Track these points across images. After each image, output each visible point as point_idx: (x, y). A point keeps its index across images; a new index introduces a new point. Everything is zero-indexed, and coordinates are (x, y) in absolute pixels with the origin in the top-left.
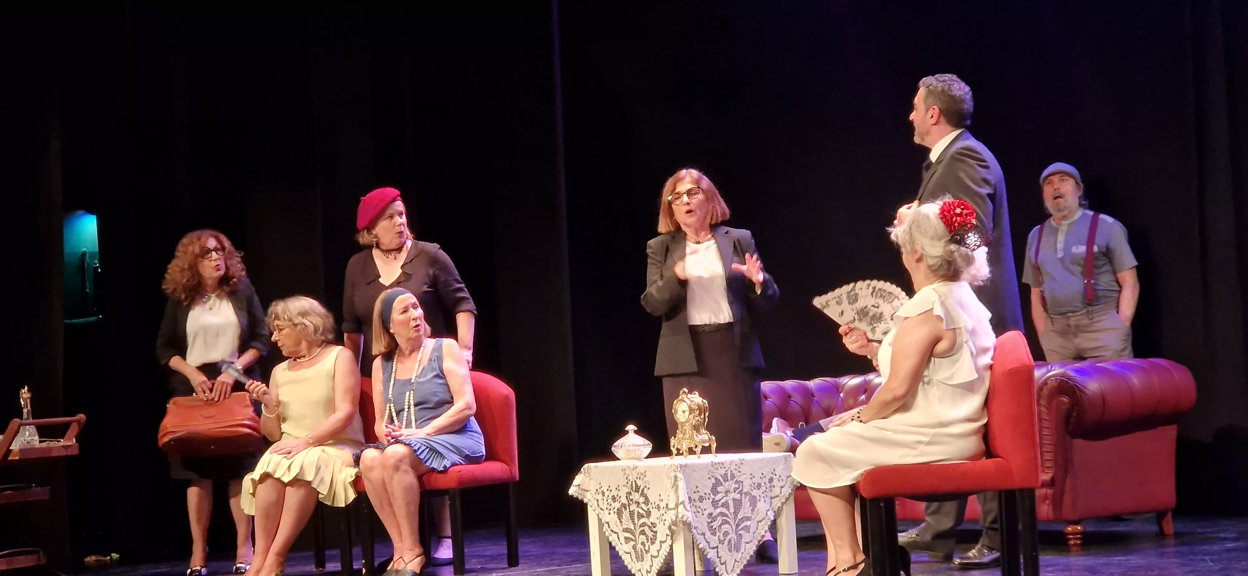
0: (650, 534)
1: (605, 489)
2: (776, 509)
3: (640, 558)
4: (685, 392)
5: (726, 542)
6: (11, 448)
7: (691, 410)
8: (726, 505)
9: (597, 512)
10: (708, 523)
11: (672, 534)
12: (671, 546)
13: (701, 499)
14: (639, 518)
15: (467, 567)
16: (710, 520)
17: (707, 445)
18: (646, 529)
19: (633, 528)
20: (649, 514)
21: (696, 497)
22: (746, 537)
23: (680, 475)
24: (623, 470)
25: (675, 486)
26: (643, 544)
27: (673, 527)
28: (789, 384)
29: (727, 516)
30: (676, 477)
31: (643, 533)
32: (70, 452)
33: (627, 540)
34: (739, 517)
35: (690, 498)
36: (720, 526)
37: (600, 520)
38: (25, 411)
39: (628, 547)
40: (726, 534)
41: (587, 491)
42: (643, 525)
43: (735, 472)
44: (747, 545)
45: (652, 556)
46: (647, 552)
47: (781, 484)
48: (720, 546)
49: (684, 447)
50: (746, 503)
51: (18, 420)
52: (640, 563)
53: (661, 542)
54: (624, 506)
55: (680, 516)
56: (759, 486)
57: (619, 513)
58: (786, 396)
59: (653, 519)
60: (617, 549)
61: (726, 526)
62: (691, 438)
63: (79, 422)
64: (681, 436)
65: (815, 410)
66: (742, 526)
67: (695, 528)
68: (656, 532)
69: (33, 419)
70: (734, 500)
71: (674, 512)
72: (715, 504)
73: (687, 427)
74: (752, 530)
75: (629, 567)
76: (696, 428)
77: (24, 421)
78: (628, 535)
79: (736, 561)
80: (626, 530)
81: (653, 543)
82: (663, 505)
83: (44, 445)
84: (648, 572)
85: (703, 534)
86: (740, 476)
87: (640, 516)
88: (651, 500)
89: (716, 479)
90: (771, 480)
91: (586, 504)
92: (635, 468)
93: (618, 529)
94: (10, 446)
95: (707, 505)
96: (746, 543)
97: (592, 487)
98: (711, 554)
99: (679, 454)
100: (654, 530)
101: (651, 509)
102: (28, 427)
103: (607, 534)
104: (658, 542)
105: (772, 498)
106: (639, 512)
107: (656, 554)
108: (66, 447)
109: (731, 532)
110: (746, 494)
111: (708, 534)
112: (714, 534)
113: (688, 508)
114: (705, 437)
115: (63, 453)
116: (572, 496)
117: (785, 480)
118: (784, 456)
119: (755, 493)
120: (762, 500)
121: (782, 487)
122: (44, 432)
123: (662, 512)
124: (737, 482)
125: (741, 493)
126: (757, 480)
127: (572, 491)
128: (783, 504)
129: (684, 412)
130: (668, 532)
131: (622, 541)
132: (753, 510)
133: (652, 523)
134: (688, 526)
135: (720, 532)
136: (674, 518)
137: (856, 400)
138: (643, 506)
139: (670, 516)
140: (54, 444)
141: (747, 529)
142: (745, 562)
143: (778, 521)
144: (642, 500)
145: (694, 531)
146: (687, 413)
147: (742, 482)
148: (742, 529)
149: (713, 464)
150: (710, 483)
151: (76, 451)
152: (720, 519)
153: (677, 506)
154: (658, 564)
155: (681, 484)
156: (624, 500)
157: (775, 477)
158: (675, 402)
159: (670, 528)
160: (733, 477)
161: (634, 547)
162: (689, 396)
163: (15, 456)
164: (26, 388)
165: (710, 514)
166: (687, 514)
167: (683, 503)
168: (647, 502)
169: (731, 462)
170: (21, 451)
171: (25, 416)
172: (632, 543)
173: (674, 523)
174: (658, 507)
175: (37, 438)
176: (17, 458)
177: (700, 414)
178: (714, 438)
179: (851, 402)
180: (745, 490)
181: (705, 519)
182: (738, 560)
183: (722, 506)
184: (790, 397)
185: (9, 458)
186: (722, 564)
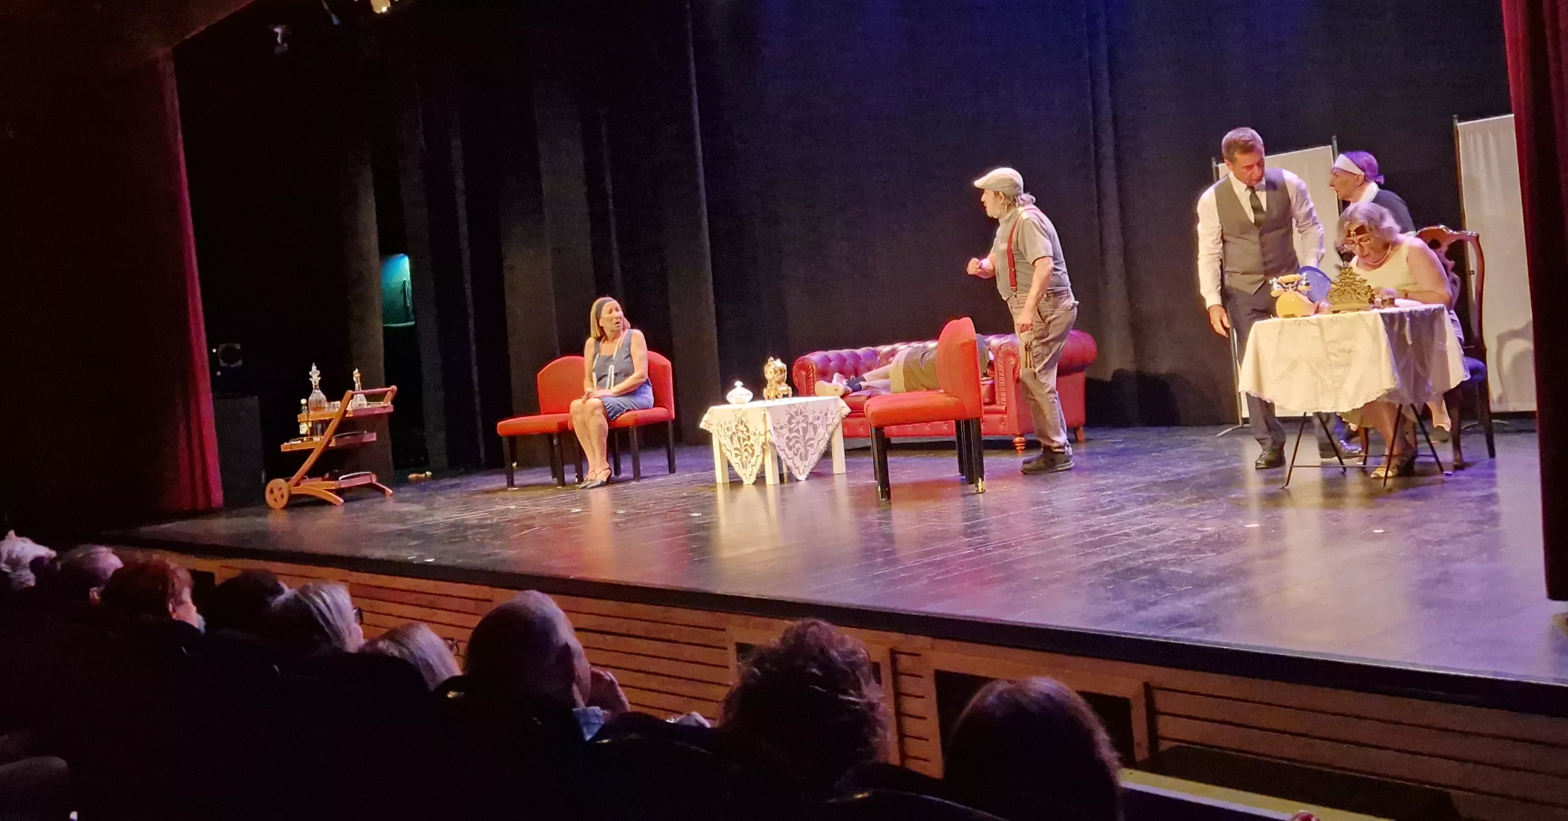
0: (750, 451)
1: (722, 423)
2: (830, 432)
3: (744, 466)
4: (771, 361)
5: (799, 455)
6: (347, 409)
7: (775, 372)
8: (798, 431)
9: (718, 438)
10: (787, 443)
11: (764, 451)
12: (763, 459)
13: (782, 428)
14: (743, 442)
15: (642, 475)
16: (787, 441)
17: (786, 393)
18: (748, 448)
19: (739, 447)
20: (749, 437)
21: (778, 426)
22: (811, 451)
23: (767, 413)
24: (734, 411)
25: (765, 420)
26: (746, 457)
27: (765, 447)
28: (845, 352)
29: (799, 438)
30: (765, 415)
31: (746, 450)
32: (387, 411)
33: (736, 455)
34: (807, 438)
35: (774, 428)
36: (794, 445)
37: (720, 443)
38: (357, 385)
39: (737, 460)
40: (799, 449)
41: (711, 425)
42: (746, 445)
43: (803, 410)
44: (812, 456)
45: (752, 465)
46: (749, 462)
47: (833, 416)
48: (795, 457)
49: (772, 394)
50: (811, 429)
51: (351, 391)
52: (744, 470)
53: (757, 456)
54: (734, 433)
55: (768, 439)
56: (819, 418)
57: (731, 438)
58: (842, 359)
59: (751, 442)
60: (731, 461)
61: (799, 444)
62: (776, 389)
63: (392, 391)
64: (770, 388)
65: (861, 368)
66: (809, 443)
67: (779, 446)
68: (753, 450)
69: (363, 389)
70: (803, 428)
71: (764, 437)
72: (790, 430)
73: (773, 383)
74: (815, 445)
75: (738, 473)
76: (779, 383)
77: (356, 392)
78: (737, 452)
79: (805, 466)
80: (736, 449)
81: (752, 456)
82: (757, 432)
83: (369, 406)
84: (750, 475)
85: (784, 450)
86: (806, 412)
87: (744, 440)
88: (750, 430)
89: (791, 415)
90: (826, 414)
91: (711, 434)
92: (740, 409)
93: (731, 448)
94: (346, 407)
95: (785, 431)
96: (812, 454)
97: (715, 422)
98: (790, 463)
99: (769, 398)
100: (753, 448)
101: (751, 436)
102: (359, 395)
103: (724, 452)
104: (755, 456)
105: (827, 425)
106: (743, 438)
107: (754, 464)
108: (384, 407)
109: (801, 448)
110: (811, 423)
111: (787, 450)
112: (790, 449)
113: (773, 434)
114: (785, 388)
115: (382, 411)
116: (702, 429)
117: (835, 413)
118: (835, 399)
119: (816, 422)
120: (821, 427)
121: (833, 418)
122: (370, 398)
123: (757, 437)
124: (804, 416)
125: (807, 423)
126: (817, 414)
127: (702, 425)
128: (835, 429)
129: (771, 373)
130: (761, 450)
131: (734, 455)
132: (815, 434)
133: (752, 445)
134: (773, 445)
135: (794, 447)
136: (764, 441)
137: (887, 360)
138: (746, 433)
139: (762, 439)
140: (375, 405)
141: (811, 445)
142: (812, 467)
143: (832, 440)
144: (745, 430)
145: (777, 448)
146: (773, 373)
147: (807, 416)
148: (809, 446)
149: (789, 406)
150: (787, 418)
151: (392, 410)
152: (794, 441)
153: (766, 433)
154: (756, 470)
155: (769, 419)
156: (734, 430)
157: (829, 412)
158: (766, 366)
159: (762, 447)
160: (801, 413)
161: (741, 459)
162: (774, 362)
163: (350, 413)
164: (357, 370)
165: (788, 438)
166: (772, 437)
167: (769, 431)
168: (748, 431)
169: (800, 404)
170: (354, 411)
171: (357, 387)
172: (739, 457)
173: (764, 444)
174: (755, 434)
175: (365, 402)
176: (352, 415)
177: (781, 374)
178: (790, 388)
179: (884, 362)
180: (810, 421)
181: (785, 441)
182: (807, 465)
183: (796, 431)
184: (845, 360)
185: (347, 416)
186: (797, 468)
